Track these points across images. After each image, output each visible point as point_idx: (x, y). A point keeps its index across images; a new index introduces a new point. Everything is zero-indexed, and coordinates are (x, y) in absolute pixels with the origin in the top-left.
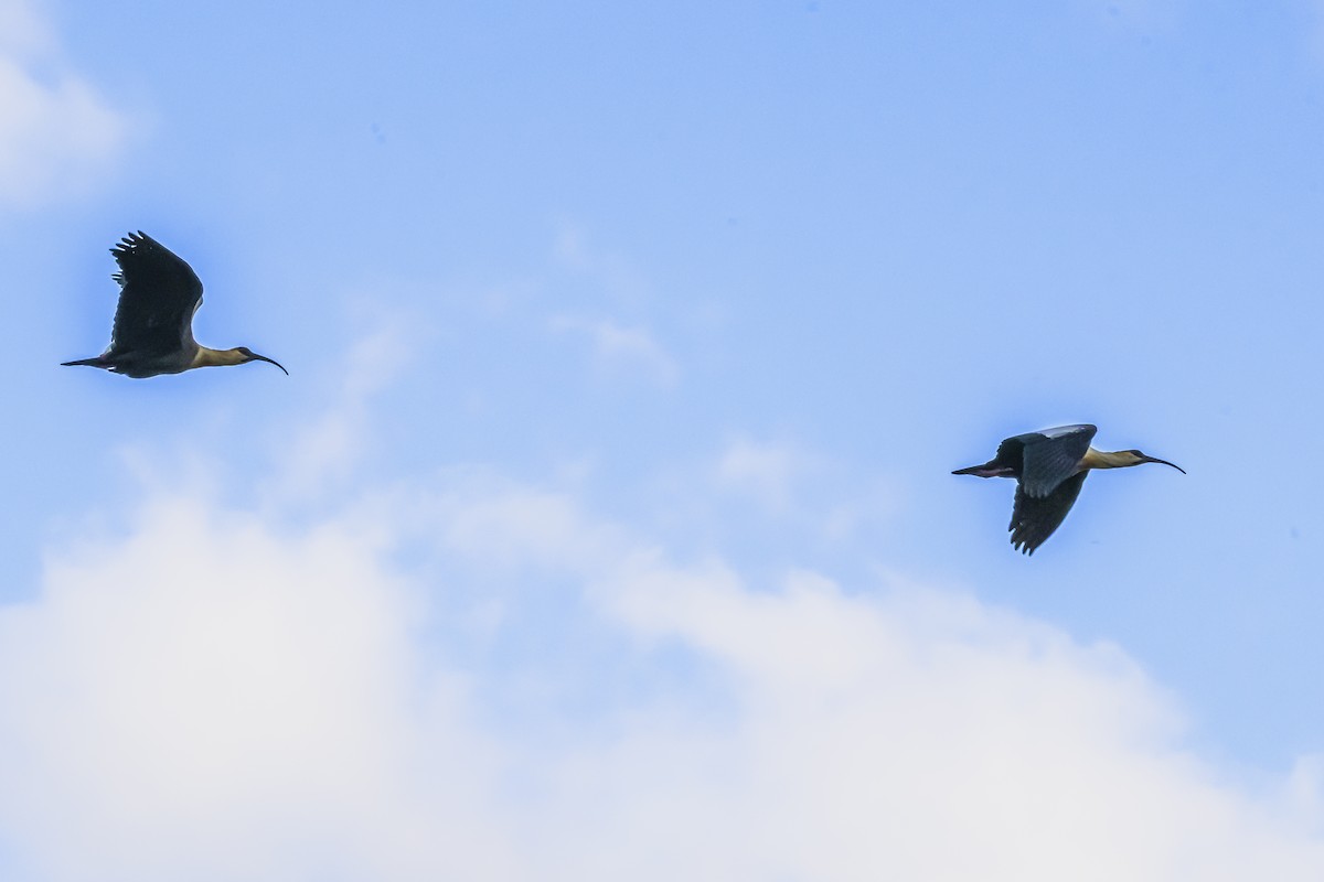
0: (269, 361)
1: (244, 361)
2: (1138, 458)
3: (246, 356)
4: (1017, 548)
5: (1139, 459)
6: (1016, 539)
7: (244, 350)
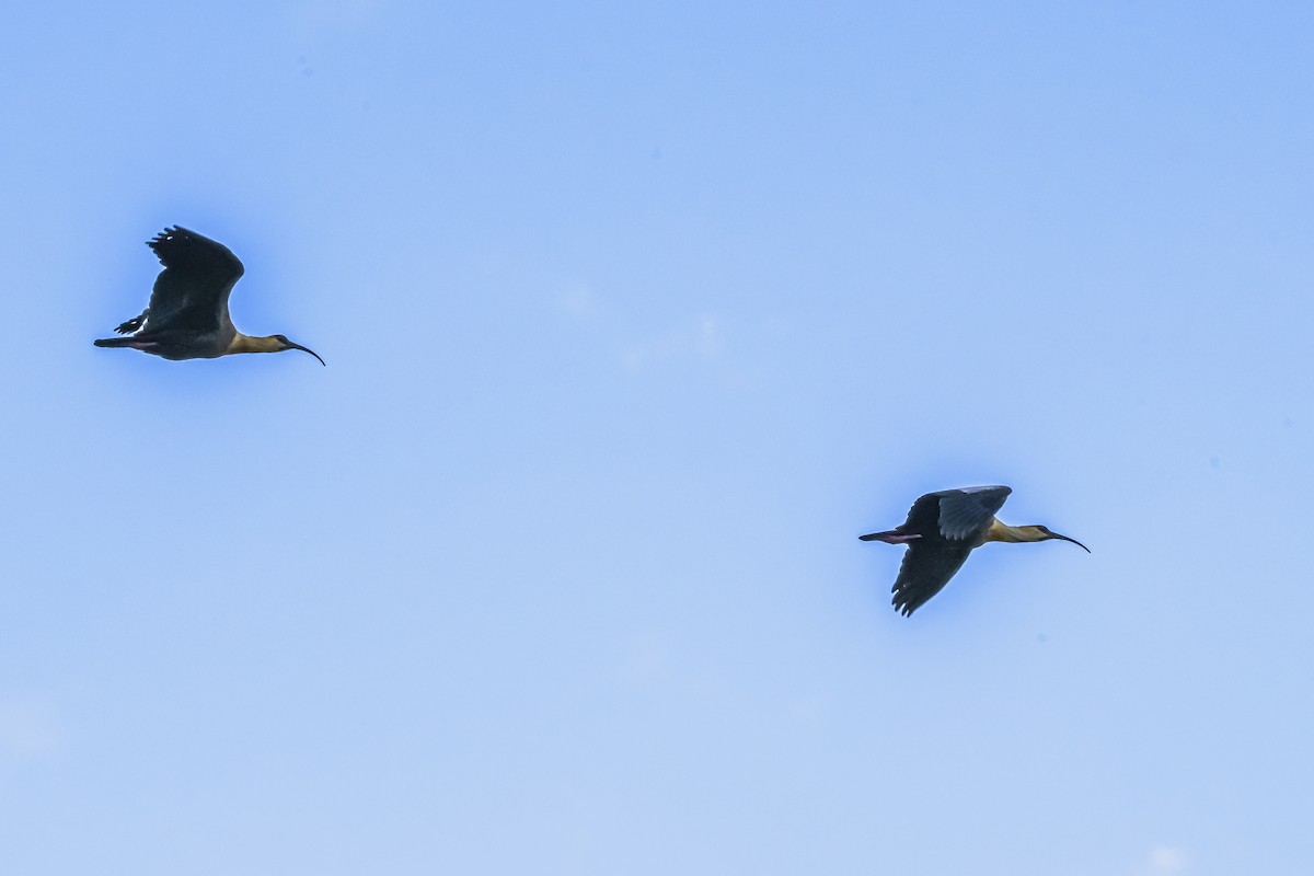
0: (307, 350)
1: (281, 349)
2: (1043, 534)
3: (283, 344)
4: (897, 609)
5: (1045, 535)
6: (897, 601)
7: (281, 338)
